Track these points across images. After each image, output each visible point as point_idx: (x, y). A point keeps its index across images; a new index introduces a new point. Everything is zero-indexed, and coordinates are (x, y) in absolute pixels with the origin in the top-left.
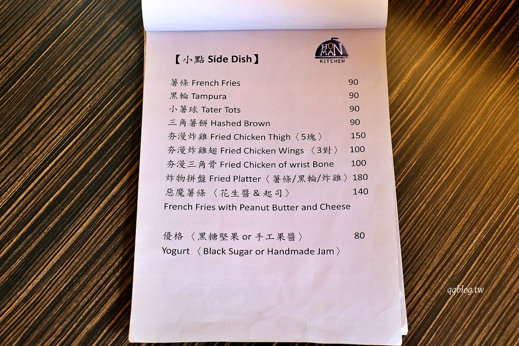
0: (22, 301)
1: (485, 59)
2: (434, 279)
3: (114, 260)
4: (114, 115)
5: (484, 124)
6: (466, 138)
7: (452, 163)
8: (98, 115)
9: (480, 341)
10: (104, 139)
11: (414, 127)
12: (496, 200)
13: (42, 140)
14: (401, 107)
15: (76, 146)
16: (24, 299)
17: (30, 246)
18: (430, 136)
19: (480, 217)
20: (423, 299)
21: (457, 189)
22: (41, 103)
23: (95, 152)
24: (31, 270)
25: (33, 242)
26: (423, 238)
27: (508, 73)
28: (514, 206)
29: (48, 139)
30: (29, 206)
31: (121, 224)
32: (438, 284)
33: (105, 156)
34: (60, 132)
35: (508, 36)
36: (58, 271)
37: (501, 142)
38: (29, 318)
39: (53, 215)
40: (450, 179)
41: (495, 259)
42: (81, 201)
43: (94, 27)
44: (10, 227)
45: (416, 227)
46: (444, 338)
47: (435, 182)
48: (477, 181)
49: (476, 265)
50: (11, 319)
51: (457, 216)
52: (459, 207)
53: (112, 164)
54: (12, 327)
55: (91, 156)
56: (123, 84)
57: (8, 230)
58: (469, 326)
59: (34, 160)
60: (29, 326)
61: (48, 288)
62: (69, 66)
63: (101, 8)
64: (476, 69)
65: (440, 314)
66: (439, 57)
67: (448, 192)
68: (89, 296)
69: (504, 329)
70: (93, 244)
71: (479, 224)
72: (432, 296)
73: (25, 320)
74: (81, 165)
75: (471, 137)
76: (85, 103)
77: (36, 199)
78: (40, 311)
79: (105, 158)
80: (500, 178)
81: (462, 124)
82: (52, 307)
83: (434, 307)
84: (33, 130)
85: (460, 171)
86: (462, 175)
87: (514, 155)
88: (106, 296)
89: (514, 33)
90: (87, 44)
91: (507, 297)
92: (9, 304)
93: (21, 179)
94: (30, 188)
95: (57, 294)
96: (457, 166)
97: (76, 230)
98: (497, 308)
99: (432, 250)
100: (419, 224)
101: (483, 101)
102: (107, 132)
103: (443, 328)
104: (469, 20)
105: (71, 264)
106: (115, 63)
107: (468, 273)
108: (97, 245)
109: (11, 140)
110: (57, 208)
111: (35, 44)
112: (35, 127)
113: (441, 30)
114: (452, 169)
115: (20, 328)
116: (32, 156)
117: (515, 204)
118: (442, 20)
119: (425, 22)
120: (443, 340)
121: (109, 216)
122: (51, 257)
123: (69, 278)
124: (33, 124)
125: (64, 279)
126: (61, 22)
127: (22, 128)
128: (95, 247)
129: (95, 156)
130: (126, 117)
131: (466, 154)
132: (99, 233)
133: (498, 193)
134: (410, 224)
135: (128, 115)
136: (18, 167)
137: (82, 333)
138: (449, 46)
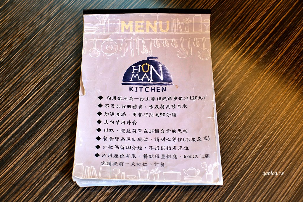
0: (10, 170)
1: (264, 51)
2: (233, 168)
3: (60, 150)
4: (66, 73)
5: (263, 85)
6: (253, 93)
7: (245, 105)
8: (57, 73)
10: (59, 85)
11: (225, 86)
12: (268, 126)
13: (27, 84)
14: (218, 75)
15: (45, 89)
17: (16, 140)
18: (233, 91)
19: (259, 135)
21: (247, 119)
22: (28, 65)
23: (54, 92)
24: (16, 154)
25: (18, 138)
26: (228, 145)
27: (276, 59)
29: (30, 84)
30: (17, 119)
31: (65, 131)
32: (235, 171)
33: (59, 94)
34: (37, 81)
35: (277, 39)
36: (30, 155)
37: (272, 95)
38: (13, 179)
39: (30, 124)
40: (243, 114)
41: (266, 159)
43: (58, 27)
44: (7, 130)
47: (235, 115)
48: (258, 116)
49: (256, 162)
50: (4, 179)
51: (246, 134)
52: (247, 130)
53: (63, 99)
54: (4, 184)
55: (52, 94)
56: (71, 57)
58: (251, 195)
59: (22, 95)
60: (13, 184)
61: (24, 163)
62: (44, 47)
63: (62, 17)
64: (259, 56)
65: (235, 188)
66: (240, 49)
67: (242, 122)
68: (46, 169)
69: (271, 198)
70: (49, 141)
71: (258, 139)
72: (231, 178)
73: (11, 180)
74: (46, 98)
75: (255, 92)
76: (51, 66)
77: (21, 115)
78: (19, 176)
79: (59, 96)
80: (270, 115)
81: (250, 85)
82: (26, 174)
83: (232, 184)
84: (22, 79)
85: (248, 110)
86: (250, 112)
87: (278, 103)
88: (55, 169)
89: (280, 38)
90: (54, 36)
91: (272, 180)
92: (3, 171)
93: (15, 105)
94: (19, 109)
95: (29, 167)
96: (247, 107)
97: (41, 133)
98: (267, 186)
99: (232, 153)
100: (225, 138)
102: (61, 82)
103: (237, 196)
104: (256, 30)
105: (37, 151)
106: (68, 46)
107: (251, 166)
108: (52, 141)
109: (10, 84)
110: (32, 121)
111: (27, 34)
112: (24, 78)
113: (241, 35)
114: (244, 109)
115: (8, 185)
116: (21, 93)
117: (278, 129)
118: (242, 30)
119: (232, 30)
121: (60, 126)
122: (27, 147)
123: (36, 158)
124: (23, 76)
125: (33, 159)
126: (41, 24)
127: (17, 78)
128: (51, 143)
129: (54, 94)
130: (72, 74)
131: (252, 101)
132: (54, 135)
133: (269, 123)
135: (73, 73)
136: (14, 98)
137: (41, 189)
138: (245, 43)
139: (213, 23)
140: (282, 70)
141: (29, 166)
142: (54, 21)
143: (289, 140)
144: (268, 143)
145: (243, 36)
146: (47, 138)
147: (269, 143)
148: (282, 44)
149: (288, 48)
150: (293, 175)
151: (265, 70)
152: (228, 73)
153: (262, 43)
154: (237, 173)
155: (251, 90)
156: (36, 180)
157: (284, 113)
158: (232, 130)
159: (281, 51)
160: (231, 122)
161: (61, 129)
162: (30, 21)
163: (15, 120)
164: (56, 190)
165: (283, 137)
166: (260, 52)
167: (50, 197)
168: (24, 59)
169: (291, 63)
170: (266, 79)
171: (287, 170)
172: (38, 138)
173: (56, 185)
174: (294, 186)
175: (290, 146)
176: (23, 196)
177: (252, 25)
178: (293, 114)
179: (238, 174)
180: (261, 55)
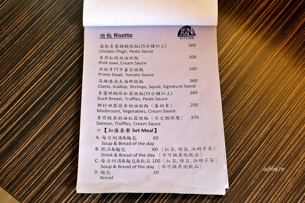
0: (17, 156)
1: (273, 33)
2: (240, 151)
3: (67, 136)
4: (70, 58)
5: (271, 68)
6: (261, 75)
7: (253, 88)
8: (61, 58)
9: (264, 185)
10: (64, 71)
11: (233, 68)
12: (276, 109)
13: (31, 70)
14: (226, 58)
15: (49, 75)
16: (18, 155)
17: (22, 127)
18: (241, 74)
19: (267, 118)
20: (234, 162)
21: (255, 103)
22: (31, 51)
23: (59, 78)
24: (22, 140)
25: (24, 125)
26: (235, 129)
27: (286, 40)
28: (286, 113)
29: (34, 70)
30: (23, 106)
31: (71, 117)
32: (242, 154)
33: (64, 80)
34: (41, 67)
35: (287, 20)
36: (37, 141)
37: (280, 78)
38: (21, 165)
39: (35, 111)
40: (251, 97)
41: (274, 142)
42: (51, 104)
43: (61, 11)
44: (12, 117)
45: (232, 123)
46: (245, 183)
47: (243, 99)
48: (267, 98)
49: (264, 144)
50: (11, 165)
51: (254, 118)
52: (256, 113)
53: (68, 85)
54: (12, 170)
55: (57, 80)
56: (75, 42)
57: (11, 118)
58: (258, 177)
59: (26, 82)
60: (21, 169)
61: (31, 149)
62: (47, 31)
64: (268, 38)
65: (243, 170)
66: (248, 31)
67: (250, 105)
68: (53, 155)
69: (278, 180)
70: (56, 127)
71: (266, 122)
72: (239, 160)
73: (18, 166)
74: (51, 84)
75: (264, 75)
76: (55, 51)
77: (26, 102)
78: (27, 162)
79: (64, 82)
80: (279, 97)
81: (259, 68)
82: (33, 160)
83: (240, 166)
84: (26, 66)
85: (257, 93)
86: (258, 95)
87: (287, 85)
88: (62, 155)
89: (290, 18)
90: (57, 20)
92: (10, 157)
93: (19, 91)
94: (23, 96)
96: (255, 90)
97: (47, 119)
99: (240, 136)
100: (233, 121)
101: (271, 55)
102: (65, 67)
103: (244, 178)
104: (265, 11)
105: (44, 137)
106: (71, 30)
107: (259, 149)
108: (58, 128)
109: (14, 70)
110: (38, 107)
111: (29, 19)
112: (27, 64)
113: (250, 16)
114: (253, 92)
115: (16, 170)
116: (25, 79)
118: (250, 11)
119: (241, 11)
120: (244, 184)
121: (65, 112)
122: (33, 133)
123: (43, 145)
124: (26, 62)
125: (40, 145)
126: (43, 8)
127: (21, 64)
128: (57, 129)
129: (59, 80)
130: (76, 60)
131: (261, 84)
132: (60, 121)
133: (277, 106)
134: (228, 121)
137: (49, 174)
139: (221, 5)
140: (291, 52)
141: (36, 152)
142: (56, 5)
143: (297, 123)
144: (276, 126)
145: (252, 17)
146: (53, 125)
147: (278, 126)
148: (292, 25)
149: (298, 29)
150: (301, 157)
151: (274, 52)
152: (236, 56)
153: (271, 24)
154: (245, 155)
155: (259, 73)
156: (43, 165)
157: (293, 96)
158: (240, 113)
159: (291, 33)
160: (239, 106)
161: (66, 116)
162: (32, 5)
163: (20, 107)
164: (64, 175)
165: (291, 120)
166: (268, 34)
167: (59, 182)
168: (26, 44)
169: (300, 45)
170: (275, 61)
171: (295, 152)
172: (44, 124)
173: (64, 170)
174: (302, 167)
175: (298, 129)
176: (32, 182)
177: (261, 6)
178: (302, 96)
179: (245, 157)
180: (270, 36)
